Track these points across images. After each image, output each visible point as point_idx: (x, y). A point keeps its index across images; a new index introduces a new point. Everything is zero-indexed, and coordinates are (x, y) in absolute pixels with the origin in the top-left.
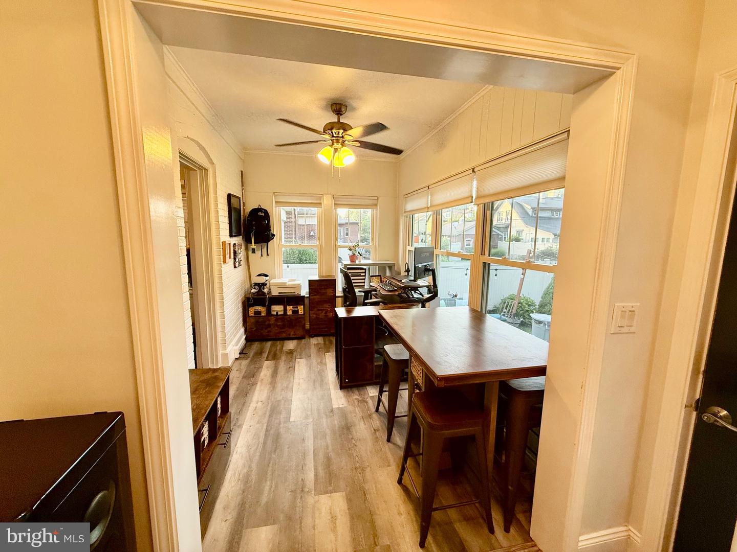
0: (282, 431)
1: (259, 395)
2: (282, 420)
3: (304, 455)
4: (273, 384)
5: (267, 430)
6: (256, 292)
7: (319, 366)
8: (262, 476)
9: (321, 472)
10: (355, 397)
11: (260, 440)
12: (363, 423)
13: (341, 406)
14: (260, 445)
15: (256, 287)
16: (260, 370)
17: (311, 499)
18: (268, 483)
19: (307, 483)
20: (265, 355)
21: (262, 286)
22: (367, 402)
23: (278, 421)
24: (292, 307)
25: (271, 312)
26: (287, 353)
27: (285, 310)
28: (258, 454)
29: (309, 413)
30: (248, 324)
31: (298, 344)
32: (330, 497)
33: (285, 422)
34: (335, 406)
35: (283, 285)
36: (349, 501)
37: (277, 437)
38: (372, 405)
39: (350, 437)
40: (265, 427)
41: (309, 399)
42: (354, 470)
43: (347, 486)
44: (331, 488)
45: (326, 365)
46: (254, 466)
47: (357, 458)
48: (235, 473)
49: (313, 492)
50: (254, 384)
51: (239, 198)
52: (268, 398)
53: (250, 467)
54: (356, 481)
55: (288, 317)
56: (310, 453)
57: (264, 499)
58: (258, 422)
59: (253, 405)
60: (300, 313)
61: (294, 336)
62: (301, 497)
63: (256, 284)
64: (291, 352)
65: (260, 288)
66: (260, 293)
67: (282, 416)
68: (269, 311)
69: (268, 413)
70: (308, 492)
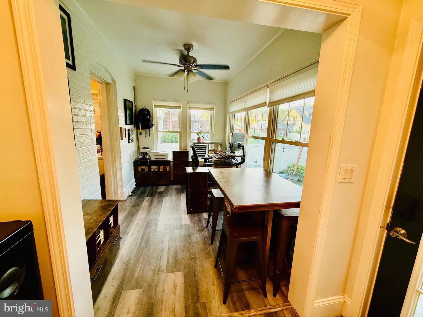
0: (151, 236)
1: (141, 216)
2: (152, 231)
3: (162, 250)
4: (149, 210)
5: (142, 236)
6: (142, 158)
7: (177, 201)
8: (137, 261)
9: (171, 260)
10: (195, 219)
11: (138, 241)
12: (198, 233)
13: (187, 224)
14: (137, 244)
15: (142, 155)
16: (142, 202)
17: (163, 276)
18: (140, 265)
19: (162, 266)
20: (146, 194)
21: (145, 154)
22: (202, 222)
23: (150, 231)
24: (163, 167)
25: (150, 170)
26: (159, 193)
27: (159, 169)
28: (136, 249)
29: (168, 227)
30: (137, 176)
31: (166, 189)
32: (175, 274)
33: (153, 232)
34: (183, 223)
35: (157, 154)
36: (186, 277)
37: (148, 240)
38: (204, 223)
39: (190, 241)
40: (142, 234)
41: (169, 219)
42: (190, 260)
43: (185, 268)
44: (175, 269)
45: (181, 200)
46: (133, 256)
47: (192, 253)
48: (121, 259)
49: (165, 271)
50: (138, 210)
51: (132, 102)
52: (145, 218)
53: (130, 256)
54: (190, 266)
55: (160, 172)
56: (166, 250)
57: (136, 274)
58: (138, 231)
59: (136, 222)
60: (167, 171)
61: (164, 184)
62: (158, 274)
63: (142, 153)
64: (161, 193)
65: (144, 156)
66: (144, 158)
67: (152, 229)
68: (150, 169)
69: (144, 227)
70: (162, 271)
